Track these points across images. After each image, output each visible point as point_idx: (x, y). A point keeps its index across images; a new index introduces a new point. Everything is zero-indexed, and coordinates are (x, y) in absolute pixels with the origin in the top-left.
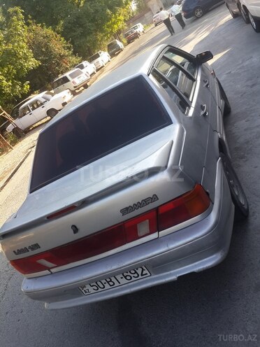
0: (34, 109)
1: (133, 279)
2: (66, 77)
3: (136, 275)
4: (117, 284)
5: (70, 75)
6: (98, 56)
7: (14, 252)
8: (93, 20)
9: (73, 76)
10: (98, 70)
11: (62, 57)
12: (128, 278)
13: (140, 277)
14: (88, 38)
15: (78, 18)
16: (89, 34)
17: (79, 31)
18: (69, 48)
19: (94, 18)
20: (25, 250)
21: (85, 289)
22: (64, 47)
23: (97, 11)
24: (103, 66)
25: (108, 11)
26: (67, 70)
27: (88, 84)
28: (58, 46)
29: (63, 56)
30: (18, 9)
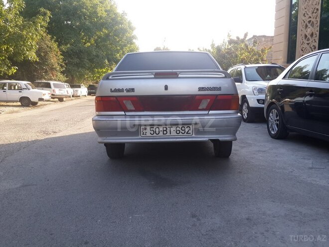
0: (10, 88)
1: (181, 134)
2: (49, 83)
3: (183, 132)
4: (168, 134)
5: (54, 84)
6: (79, 87)
7: (111, 89)
8: (91, 61)
9: (56, 86)
10: (73, 96)
11: (52, 69)
12: (178, 132)
13: (185, 134)
14: (80, 69)
15: (81, 51)
16: (82, 67)
17: (76, 60)
18: (62, 66)
19: (93, 59)
20: (122, 90)
21: (144, 131)
22: (58, 64)
23: (97, 56)
24: (79, 96)
25: (107, 61)
26: (51, 80)
27: (64, 99)
28: (55, 59)
29: (54, 68)
30: (49, 13)
